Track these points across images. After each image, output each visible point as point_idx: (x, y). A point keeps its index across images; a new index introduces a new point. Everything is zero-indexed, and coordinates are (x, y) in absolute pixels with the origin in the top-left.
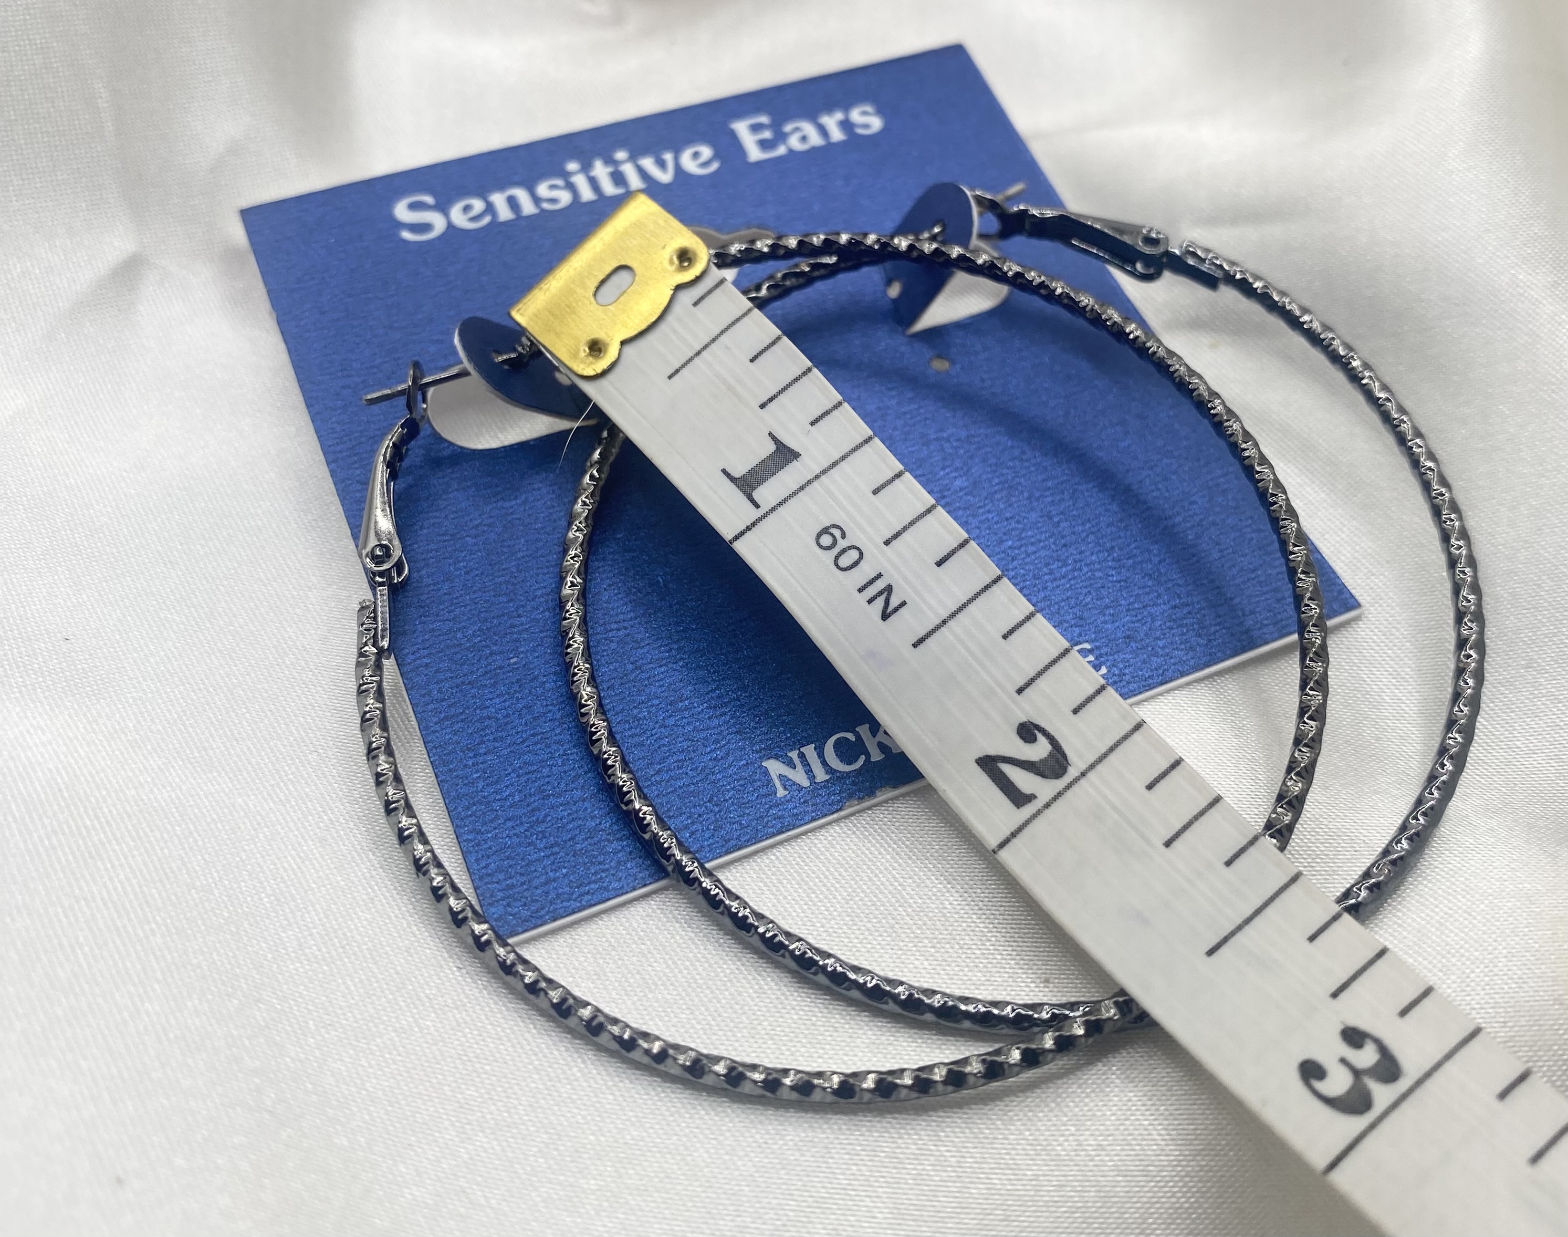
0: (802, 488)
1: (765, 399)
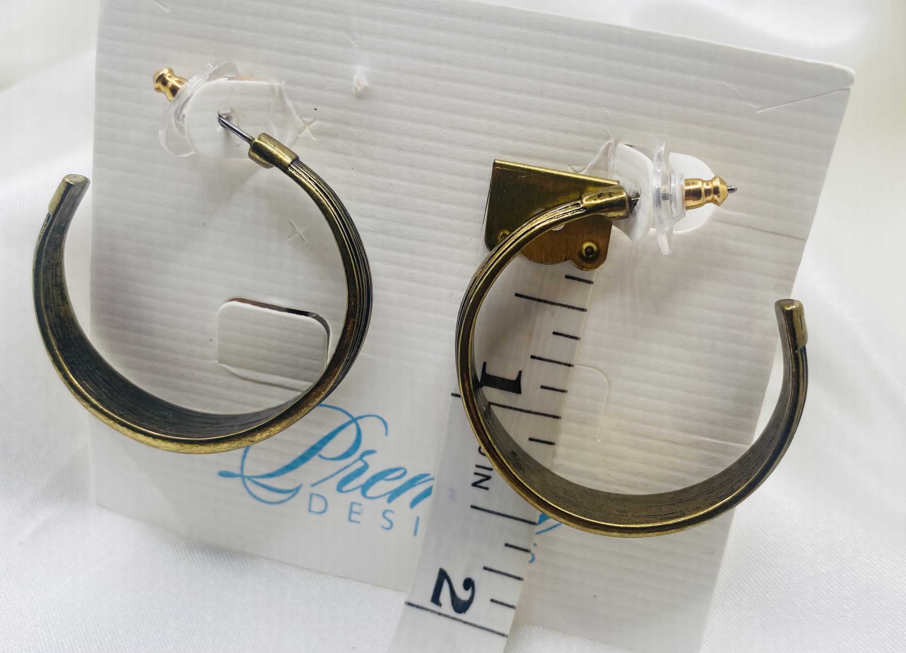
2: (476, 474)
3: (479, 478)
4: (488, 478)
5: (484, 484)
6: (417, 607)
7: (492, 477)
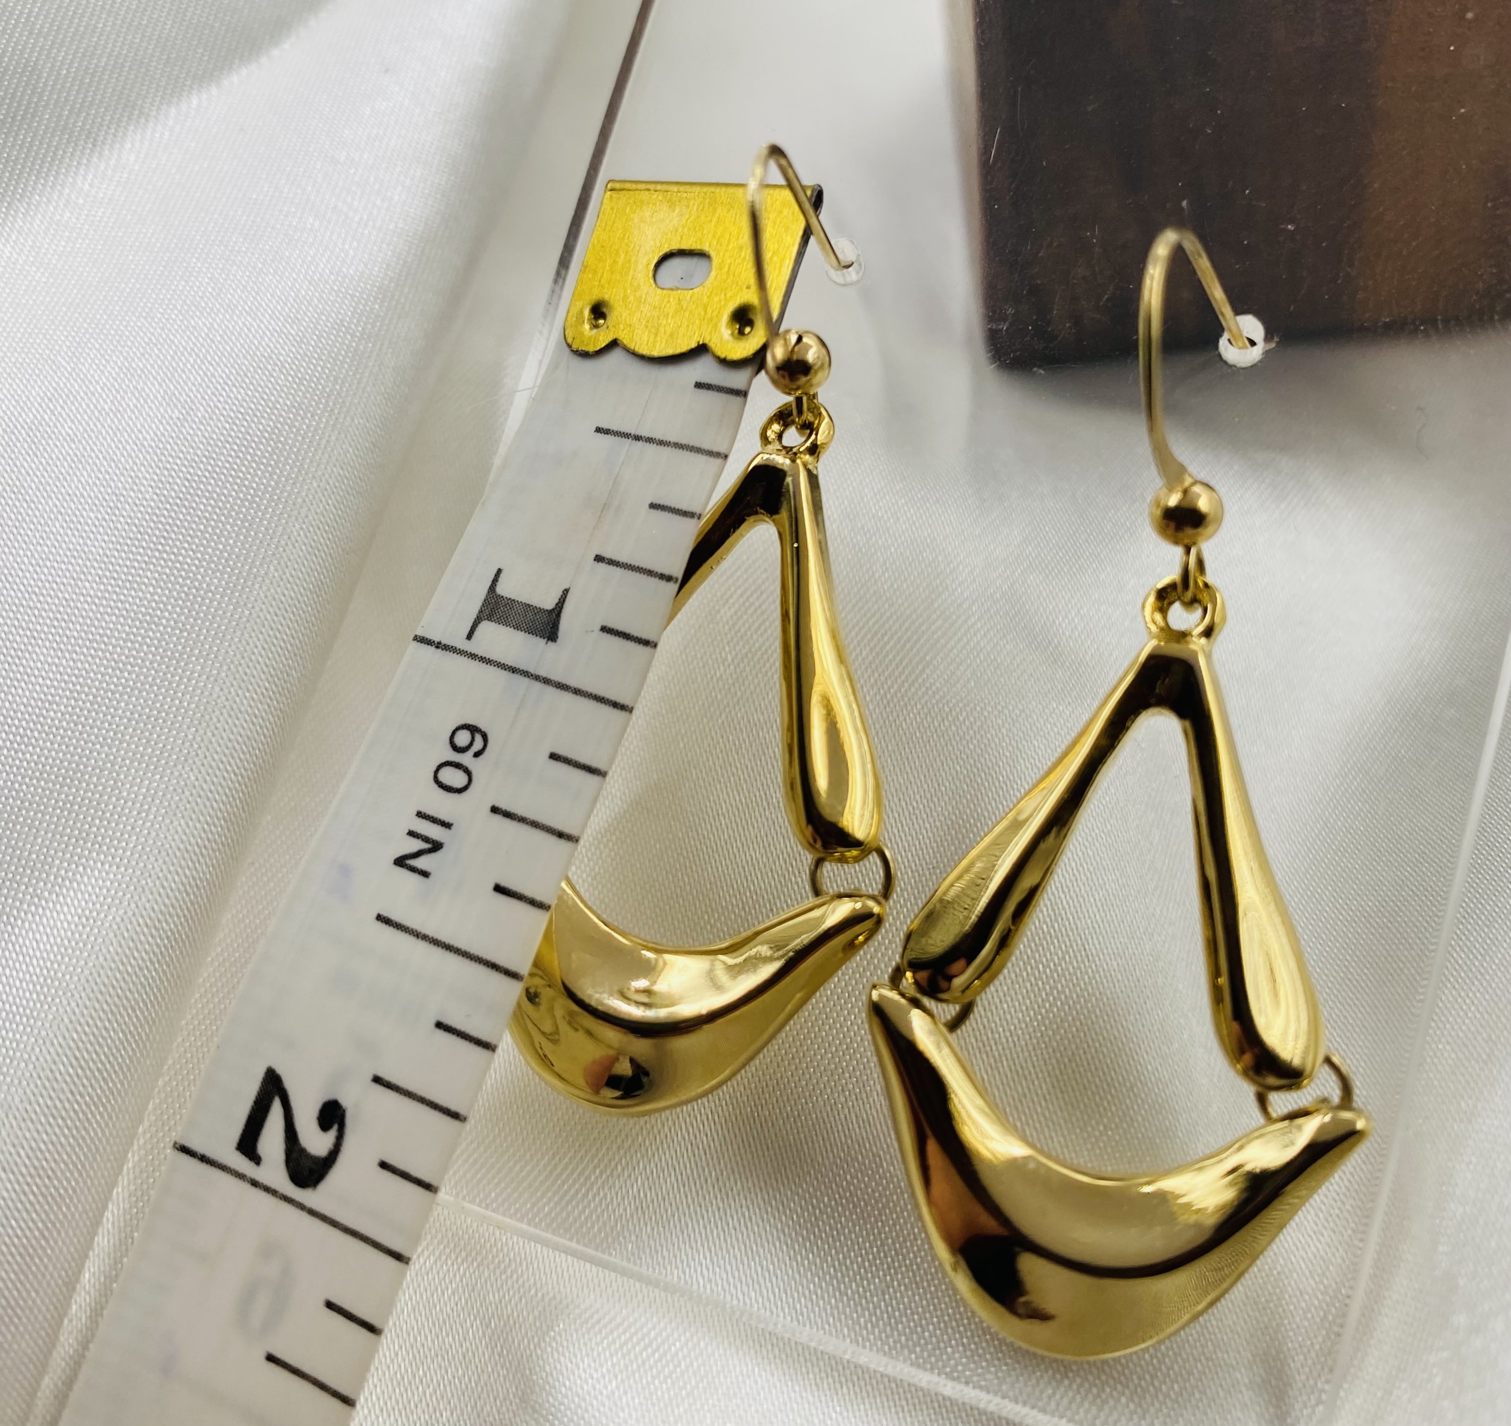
0: (513, 670)
1: (608, 555)
2: (411, 834)
3: (417, 845)
4: (436, 846)
5: (420, 863)
6: (204, 1159)
7: (445, 847)
